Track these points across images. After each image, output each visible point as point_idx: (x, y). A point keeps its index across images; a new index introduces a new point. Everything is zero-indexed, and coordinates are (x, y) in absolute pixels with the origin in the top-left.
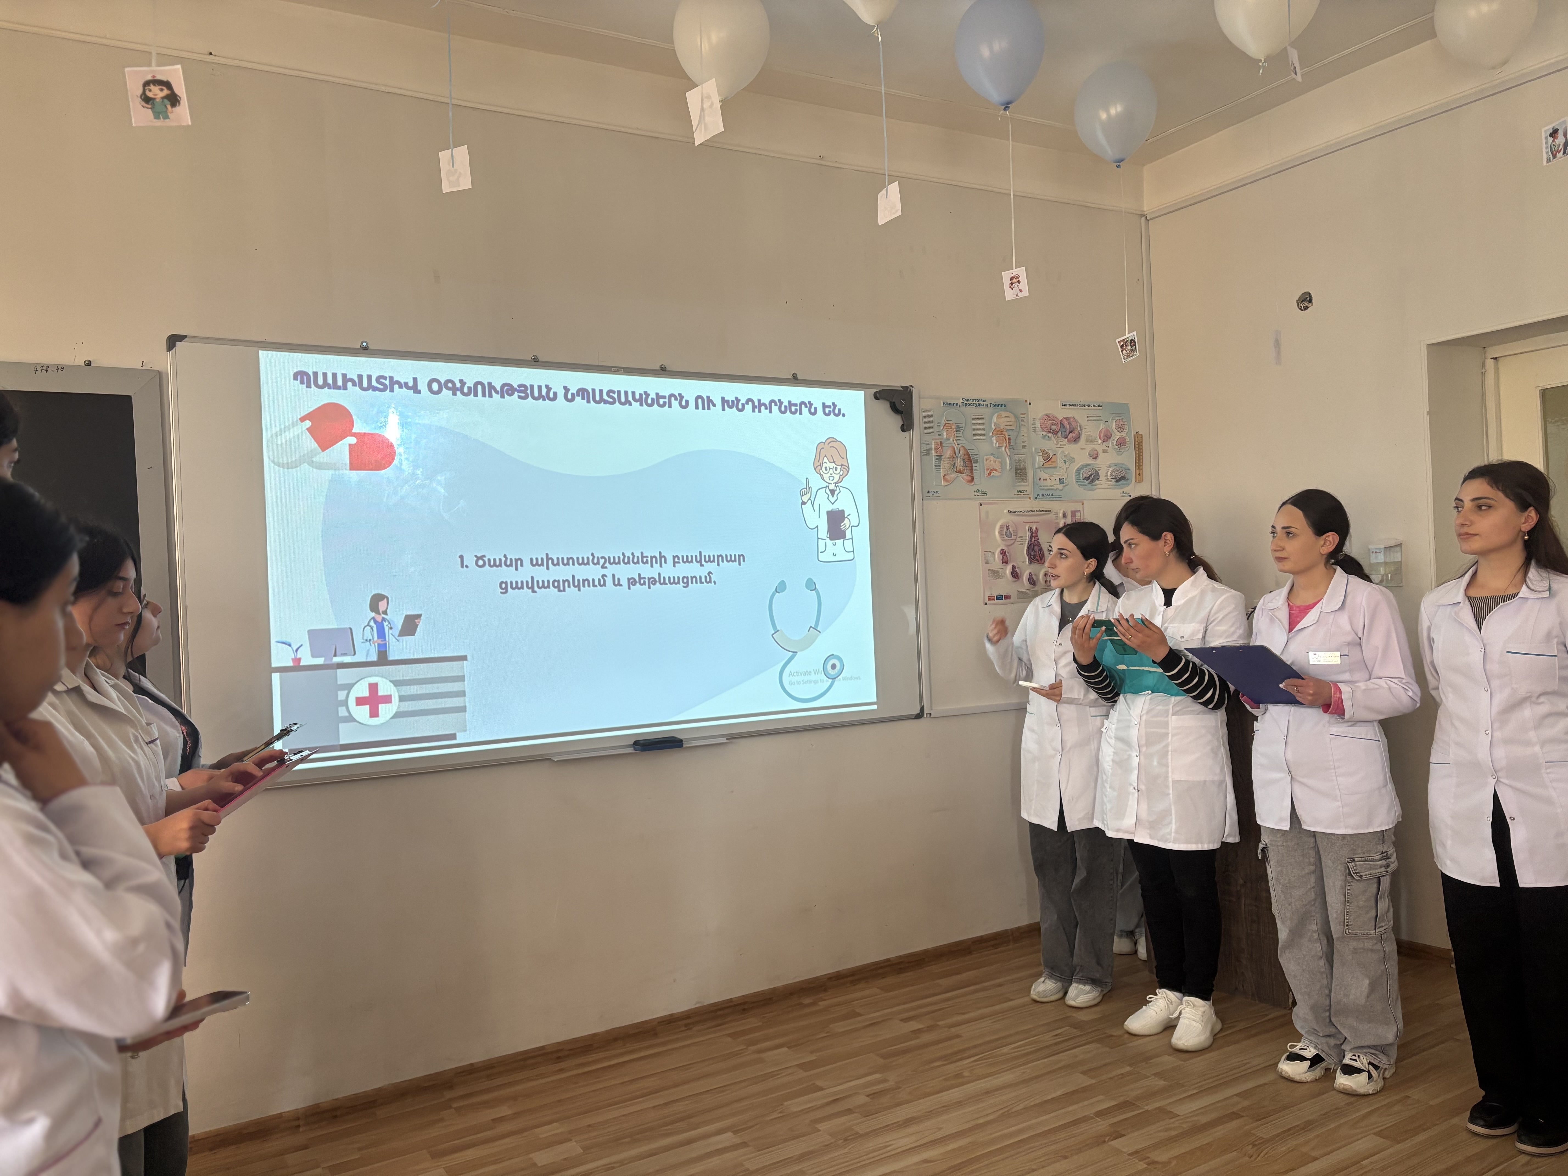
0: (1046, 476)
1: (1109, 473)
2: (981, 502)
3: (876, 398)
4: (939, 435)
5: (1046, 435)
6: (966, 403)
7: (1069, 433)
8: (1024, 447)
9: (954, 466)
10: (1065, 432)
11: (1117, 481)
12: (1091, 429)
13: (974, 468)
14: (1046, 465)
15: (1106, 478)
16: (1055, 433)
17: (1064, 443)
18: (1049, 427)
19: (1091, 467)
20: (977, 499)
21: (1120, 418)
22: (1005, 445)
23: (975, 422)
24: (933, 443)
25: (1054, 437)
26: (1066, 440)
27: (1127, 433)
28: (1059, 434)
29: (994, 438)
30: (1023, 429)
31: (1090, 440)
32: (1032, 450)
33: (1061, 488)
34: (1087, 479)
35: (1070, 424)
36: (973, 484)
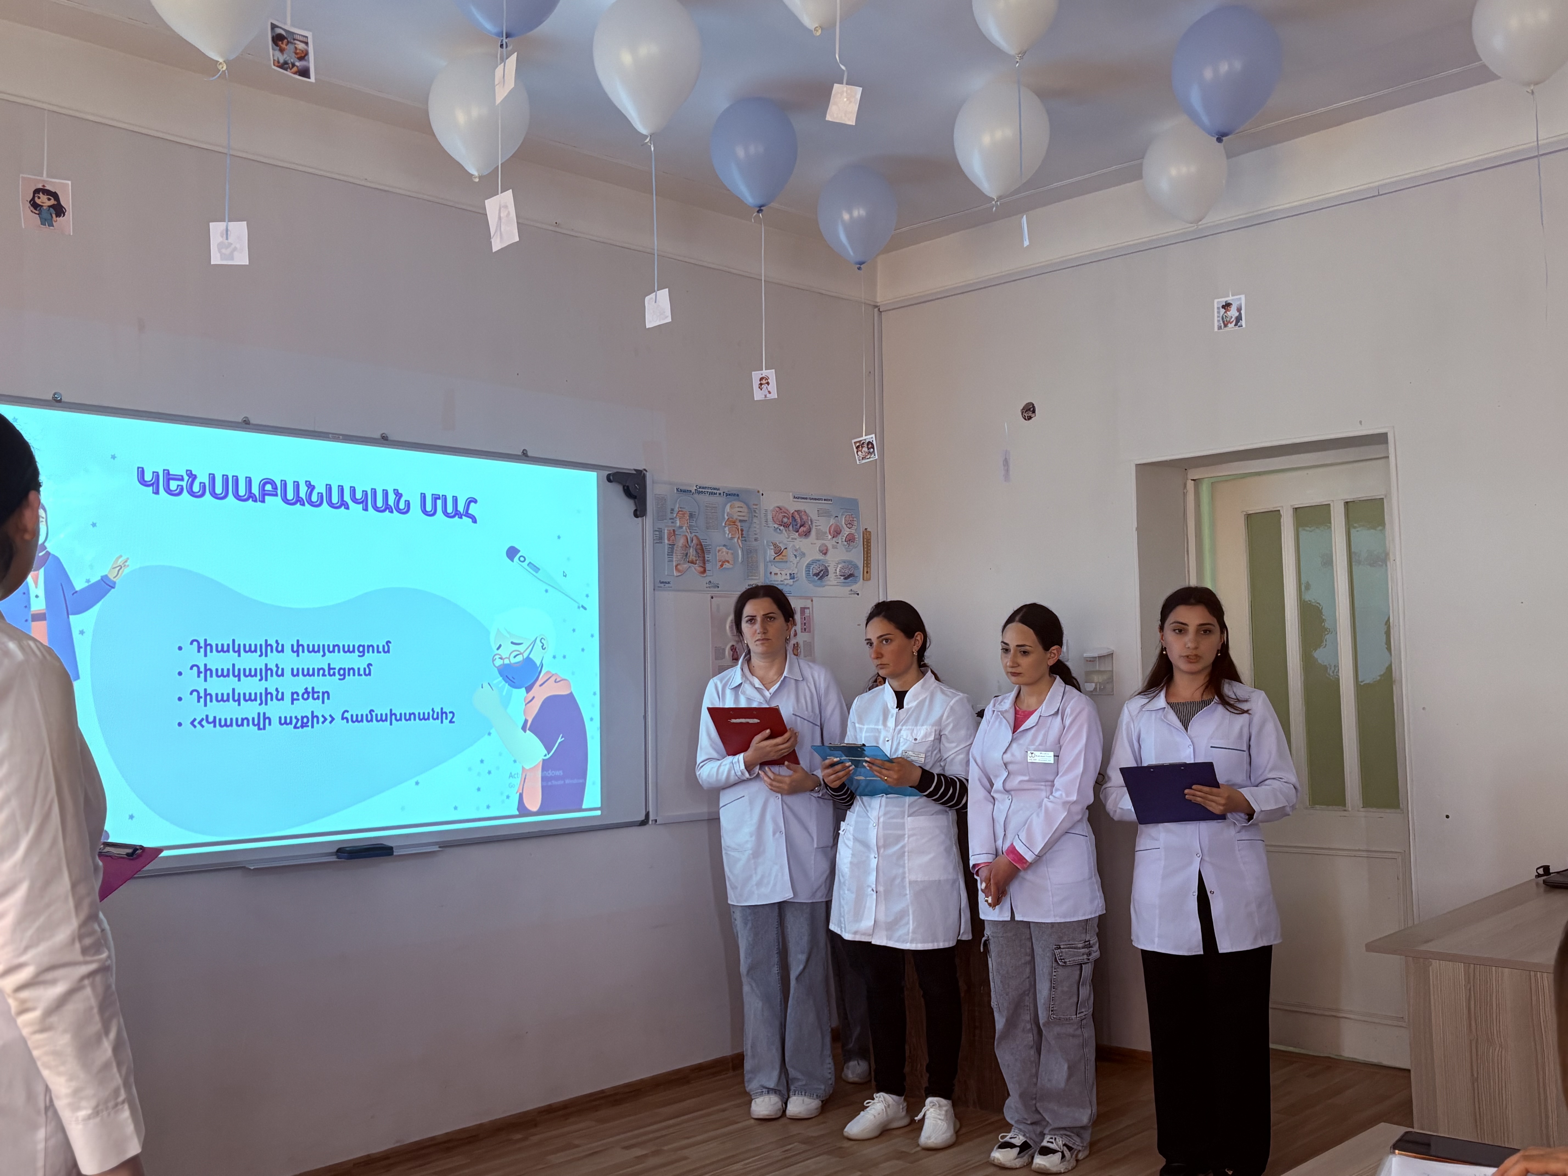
0: (776, 570)
1: (838, 570)
2: (713, 595)
3: (609, 480)
4: (672, 522)
5: (778, 528)
6: (700, 490)
7: (800, 527)
8: (756, 540)
9: (686, 556)
10: (796, 525)
11: (845, 579)
12: (822, 524)
13: (706, 559)
14: (777, 559)
15: (835, 575)
16: (786, 526)
17: (795, 537)
18: (780, 519)
19: (820, 563)
20: (708, 591)
21: (850, 514)
22: (737, 536)
23: (707, 511)
24: (666, 531)
25: (786, 531)
26: (797, 534)
27: (856, 530)
28: (791, 527)
29: (727, 529)
30: (755, 520)
31: (820, 535)
32: (764, 542)
33: (792, 583)
34: (817, 575)
35: (801, 517)
36: (705, 575)
